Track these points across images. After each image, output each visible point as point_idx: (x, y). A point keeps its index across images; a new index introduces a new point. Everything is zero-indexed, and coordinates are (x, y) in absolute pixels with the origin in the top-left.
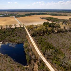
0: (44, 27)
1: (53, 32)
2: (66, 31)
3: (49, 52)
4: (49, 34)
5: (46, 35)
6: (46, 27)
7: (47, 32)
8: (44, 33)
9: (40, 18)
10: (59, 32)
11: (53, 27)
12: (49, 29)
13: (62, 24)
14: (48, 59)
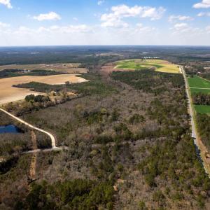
0: (29, 103)
1: (42, 107)
2: (57, 104)
3: (40, 123)
4: (37, 110)
5: (33, 112)
6: (31, 102)
7: (34, 108)
8: (31, 110)
9: (14, 86)
10: (48, 106)
11: (41, 101)
12: (36, 104)
13: (54, 95)
14: (40, 128)
